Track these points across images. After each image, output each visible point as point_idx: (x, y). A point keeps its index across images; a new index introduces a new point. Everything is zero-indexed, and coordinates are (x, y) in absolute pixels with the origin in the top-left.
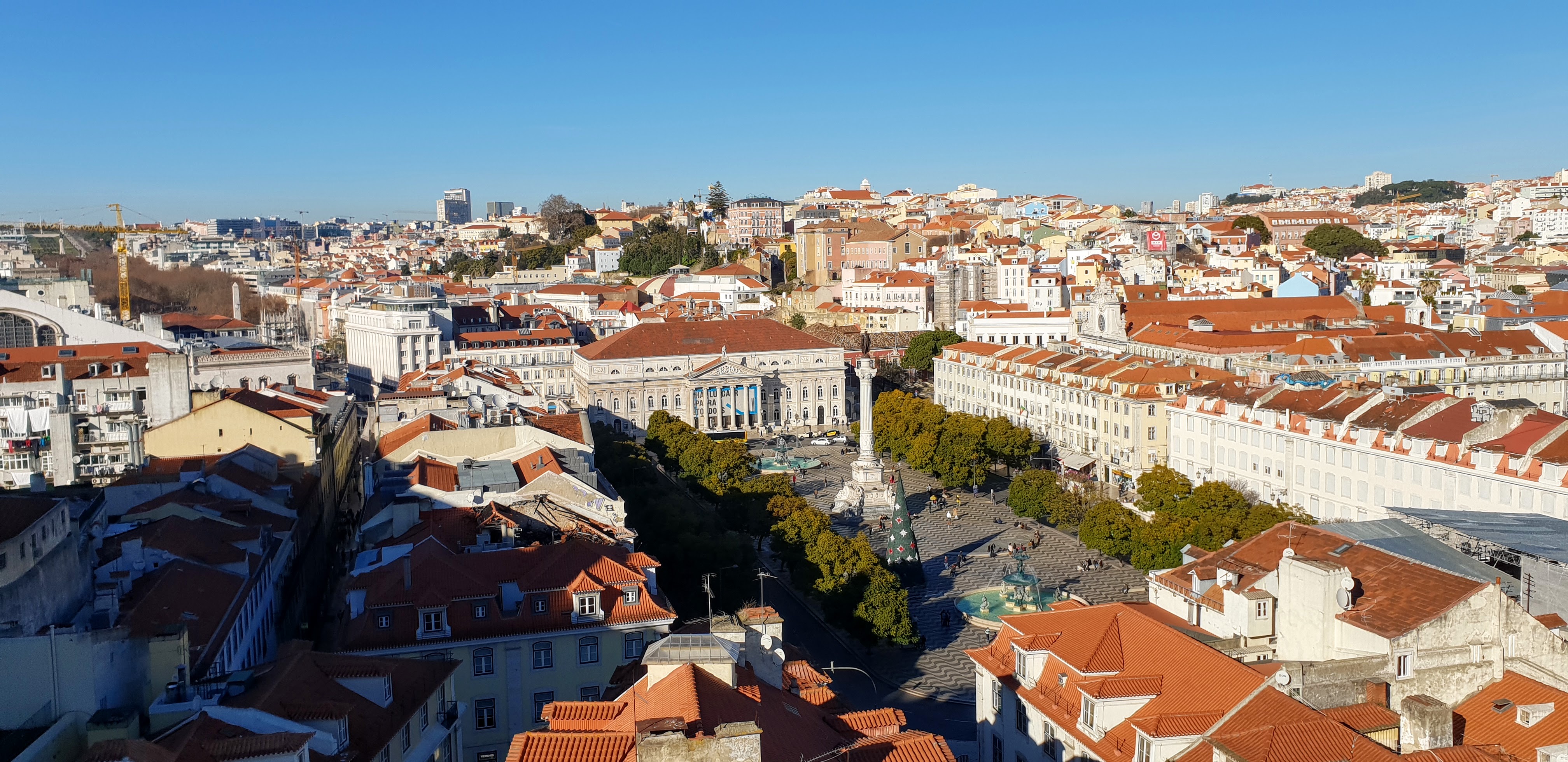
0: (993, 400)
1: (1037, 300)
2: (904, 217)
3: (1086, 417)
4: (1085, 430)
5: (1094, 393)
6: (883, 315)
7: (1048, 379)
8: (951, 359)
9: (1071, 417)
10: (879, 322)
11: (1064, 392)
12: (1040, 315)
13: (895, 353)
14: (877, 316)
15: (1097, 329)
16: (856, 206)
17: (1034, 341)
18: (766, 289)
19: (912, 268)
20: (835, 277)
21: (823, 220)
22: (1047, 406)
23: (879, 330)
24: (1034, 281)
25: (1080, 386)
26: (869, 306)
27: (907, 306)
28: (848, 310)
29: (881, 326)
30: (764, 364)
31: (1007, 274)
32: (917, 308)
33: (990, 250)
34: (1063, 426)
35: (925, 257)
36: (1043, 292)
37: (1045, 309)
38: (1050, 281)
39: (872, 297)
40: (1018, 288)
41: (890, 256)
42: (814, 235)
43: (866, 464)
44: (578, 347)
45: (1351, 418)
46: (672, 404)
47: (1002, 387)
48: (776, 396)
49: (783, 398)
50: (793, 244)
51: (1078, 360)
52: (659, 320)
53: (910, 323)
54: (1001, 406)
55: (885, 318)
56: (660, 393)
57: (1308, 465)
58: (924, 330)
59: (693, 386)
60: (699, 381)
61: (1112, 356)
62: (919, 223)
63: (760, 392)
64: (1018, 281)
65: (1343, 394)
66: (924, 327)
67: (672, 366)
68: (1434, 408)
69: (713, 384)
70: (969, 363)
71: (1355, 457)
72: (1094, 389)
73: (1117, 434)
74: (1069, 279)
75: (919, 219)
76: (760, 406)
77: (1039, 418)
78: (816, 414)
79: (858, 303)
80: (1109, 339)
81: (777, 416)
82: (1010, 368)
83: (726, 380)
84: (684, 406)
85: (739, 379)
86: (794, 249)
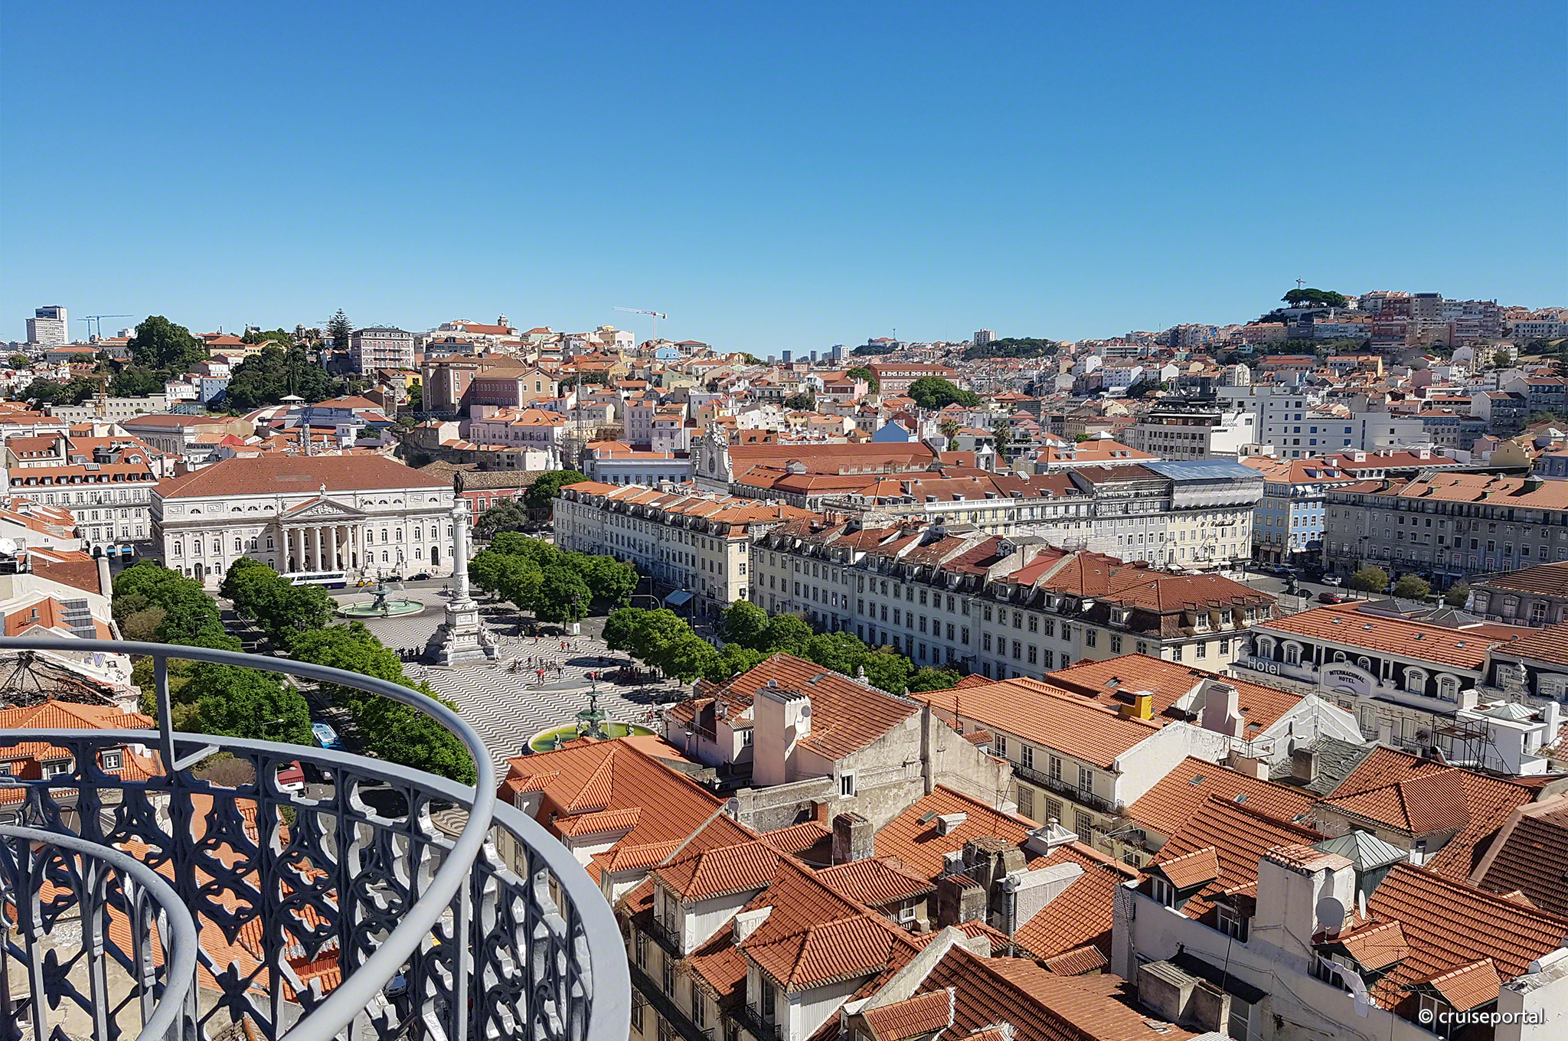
0: (606, 539)
1: (661, 442)
3: (687, 555)
4: (686, 567)
6: (510, 454)
7: (654, 519)
8: (568, 499)
9: (674, 555)
10: (506, 461)
11: (668, 532)
15: (708, 470)
16: (493, 342)
20: (464, 413)
22: (653, 545)
24: (657, 424)
25: (681, 525)
29: (509, 464)
30: (371, 503)
31: (633, 416)
32: (545, 447)
35: (556, 395)
36: (666, 435)
38: (672, 424)
40: (644, 430)
41: (520, 394)
42: (442, 369)
43: (458, 607)
44: (156, 484)
45: (902, 553)
46: (262, 547)
47: (614, 527)
48: (385, 537)
49: (392, 539)
50: (420, 377)
51: (682, 500)
52: (254, 455)
53: (537, 461)
54: (614, 545)
55: (512, 456)
56: (247, 535)
57: (867, 596)
58: (552, 469)
59: (286, 528)
60: (293, 522)
61: (713, 497)
62: (554, 362)
63: (366, 533)
64: (644, 424)
65: (899, 532)
66: (552, 467)
67: (262, 505)
68: (968, 545)
69: (311, 525)
70: (585, 503)
71: (903, 588)
72: (694, 527)
73: (712, 570)
74: (691, 422)
75: (555, 358)
76: (366, 548)
77: (647, 556)
78: (428, 554)
79: (486, 440)
80: (719, 480)
81: (386, 558)
82: (621, 508)
83: (325, 520)
84: (276, 549)
85: (341, 519)
86: (421, 384)
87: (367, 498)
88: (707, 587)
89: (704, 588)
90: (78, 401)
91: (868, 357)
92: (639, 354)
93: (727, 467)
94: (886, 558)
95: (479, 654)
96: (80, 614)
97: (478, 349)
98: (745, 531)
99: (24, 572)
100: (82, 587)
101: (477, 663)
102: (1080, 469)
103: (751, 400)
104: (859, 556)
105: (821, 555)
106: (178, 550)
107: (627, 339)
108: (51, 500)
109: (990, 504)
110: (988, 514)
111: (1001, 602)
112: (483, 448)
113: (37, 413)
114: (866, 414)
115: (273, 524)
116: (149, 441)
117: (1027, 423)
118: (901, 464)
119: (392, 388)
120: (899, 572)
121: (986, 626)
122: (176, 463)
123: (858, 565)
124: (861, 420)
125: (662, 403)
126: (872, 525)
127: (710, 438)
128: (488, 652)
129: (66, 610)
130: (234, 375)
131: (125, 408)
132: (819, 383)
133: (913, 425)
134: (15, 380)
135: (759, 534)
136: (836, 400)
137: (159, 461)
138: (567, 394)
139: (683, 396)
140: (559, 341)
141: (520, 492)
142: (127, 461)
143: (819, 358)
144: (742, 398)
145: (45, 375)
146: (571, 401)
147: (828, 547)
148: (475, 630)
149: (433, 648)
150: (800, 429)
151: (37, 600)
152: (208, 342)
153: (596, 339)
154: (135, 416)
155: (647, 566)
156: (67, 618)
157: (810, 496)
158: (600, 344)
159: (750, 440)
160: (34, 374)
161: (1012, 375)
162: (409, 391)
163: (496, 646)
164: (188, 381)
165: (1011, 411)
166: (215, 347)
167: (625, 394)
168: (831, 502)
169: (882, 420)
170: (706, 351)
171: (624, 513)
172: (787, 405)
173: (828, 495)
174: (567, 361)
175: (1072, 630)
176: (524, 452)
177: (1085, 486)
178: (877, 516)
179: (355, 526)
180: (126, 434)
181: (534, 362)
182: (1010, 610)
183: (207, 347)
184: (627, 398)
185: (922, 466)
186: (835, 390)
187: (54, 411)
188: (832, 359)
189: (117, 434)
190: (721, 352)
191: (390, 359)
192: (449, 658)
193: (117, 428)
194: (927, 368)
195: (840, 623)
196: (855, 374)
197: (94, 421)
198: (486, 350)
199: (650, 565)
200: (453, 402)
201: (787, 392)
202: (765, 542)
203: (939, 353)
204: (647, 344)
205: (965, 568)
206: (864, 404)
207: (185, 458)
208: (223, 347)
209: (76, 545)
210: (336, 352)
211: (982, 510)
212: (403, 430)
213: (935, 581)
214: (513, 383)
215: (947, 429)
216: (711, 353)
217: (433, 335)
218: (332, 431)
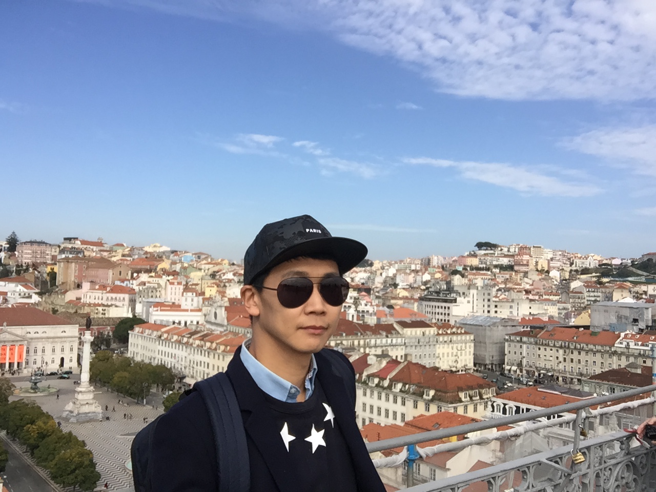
0: (159, 354)
1: (186, 303)
2: (119, 257)
3: (204, 363)
5: (209, 350)
6: (104, 308)
7: (187, 343)
8: (138, 332)
9: (197, 363)
10: (102, 312)
11: (194, 350)
12: (187, 310)
13: (109, 328)
14: (100, 309)
15: (213, 318)
16: (94, 250)
17: (183, 324)
18: (37, 291)
19: (122, 284)
20: (79, 286)
21: (74, 255)
22: (186, 357)
23: (101, 316)
24: (185, 293)
25: (202, 347)
26: (97, 303)
27: (118, 303)
28: (84, 305)
29: (102, 314)
30: (30, 333)
31: (172, 289)
32: (123, 305)
33: (164, 277)
34: (193, 368)
35: (130, 278)
36: (189, 300)
37: (190, 308)
38: (193, 294)
39: (99, 299)
43: (83, 390)
47: (164, 347)
48: (36, 351)
49: (39, 353)
50: (56, 267)
54: (163, 357)
66: (126, 315)
68: (353, 358)
74: (202, 293)
75: (128, 259)
77: (182, 363)
78: (59, 362)
79: (91, 301)
80: (219, 323)
83: (5, 342)
86: (56, 270)
87: (28, 330)
110: (356, 343)
111: (372, 387)
121: (364, 399)
138: (136, 278)
148: (92, 402)
153: (150, 250)
158: (152, 252)
159: (234, 303)
162: (48, 274)
175: (406, 400)
182: (376, 391)
200: (73, 280)
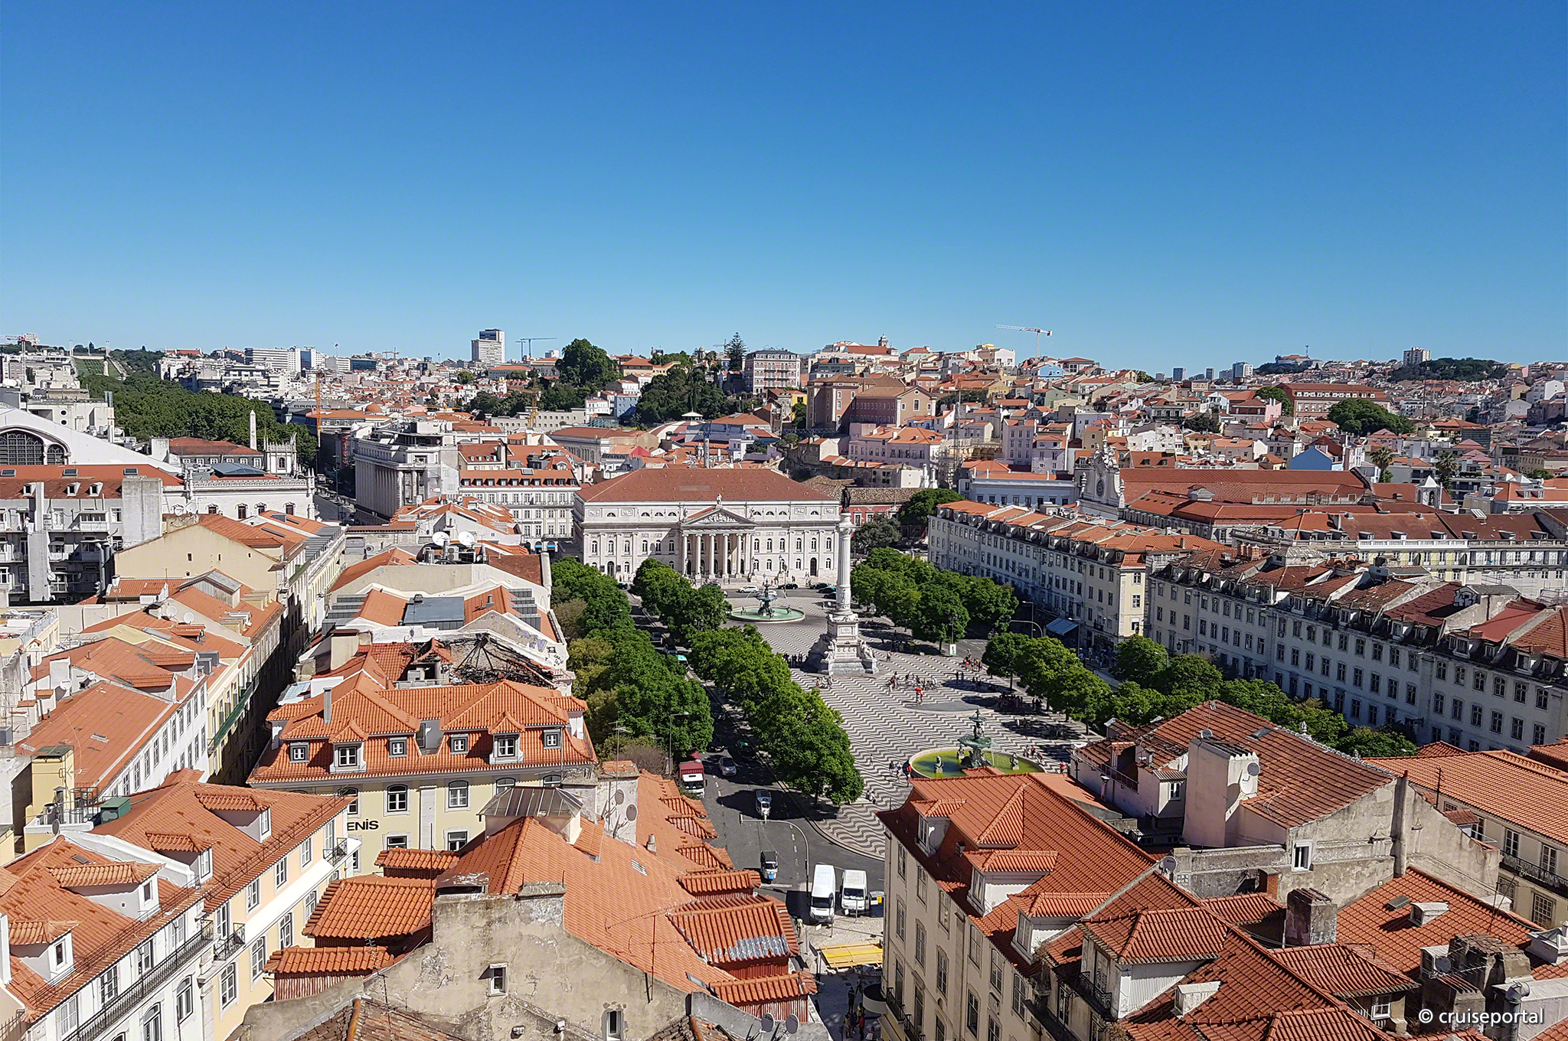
0: (983, 561)
1: (1042, 462)
3: (1072, 582)
4: (1071, 595)
5: (1080, 558)
6: (886, 471)
7: (1037, 541)
8: (945, 518)
9: (1057, 581)
12: (1042, 477)
16: (873, 362)
20: (844, 430)
22: (1034, 569)
24: (1038, 444)
25: (1067, 550)
29: (884, 481)
30: (759, 513)
31: (1013, 435)
34: (1050, 590)
35: (933, 413)
36: (1048, 456)
38: (1055, 444)
39: (877, 452)
40: (1023, 450)
41: (899, 412)
42: (826, 388)
43: (840, 619)
44: (579, 489)
45: (1335, 596)
46: (665, 550)
47: (992, 548)
48: (770, 546)
49: (776, 549)
50: (805, 397)
51: (1068, 524)
52: (660, 466)
53: (913, 479)
54: (991, 567)
55: (888, 473)
56: (654, 538)
57: (1290, 641)
58: (926, 487)
59: (686, 533)
60: (692, 528)
61: (1103, 522)
62: (932, 381)
63: (754, 541)
64: (1024, 443)
65: (1329, 572)
66: (927, 484)
67: (666, 512)
68: (1418, 590)
69: (707, 532)
70: (962, 522)
71: (1335, 636)
72: (1081, 553)
73: (1100, 600)
74: (1076, 442)
75: (933, 377)
76: (753, 555)
77: (1027, 580)
78: (808, 566)
79: (863, 457)
80: (1107, 504)
81: (769, 566)
82: (1001, 529)
83: (719, 528)
84: (677, 552)
85: (733, 528)
86: (805, 402)
87: (756, 509)
88: (1095, 617)
89: (1090, 619)
90: (513, 413)
91: (1275, 376)
92: (1020, 372)
93: (1118, 490)
94: (1315, 600)
95: (858, 666)
96: (526, 602)
97: (859, 369)
98: (1141, 561)
99: (481, 562)
100: (527, 578)
101: (855, 675)
102: (1548, 509)
103: (1145, 420)
104: (1281, 596)
105: (1234, 592)
106: (595, 549)
107: (1007, 357)
108: (492, 500)
109: (1436, 545)
110: (1434, 557)
111: (1459, 659)
112: (861, 464)
113: (482, 422)
114: (1280, 438)
115: (675, 529)
116: (571, 450)
117: (1473, 455)
118: (1327, 495)
119: (779, 406)
120: (1331, 616)
121: (1439, 685)
122: (594, 471)
123: (1280, 606)
124: (1273, 444)
125: (1044, 422)
126: (1298, 562)
127: (1100, 459)
128: (867, 665)
129: (515, 598)
130: (643, 394)
131: (552, 420)
132: (1224, 403)
133: (1337, 452)
134: (462, 393)
135: (1159, 564)
136: (1243, 422)
137: (580, 468)
138: (945, 413)
139: (1069, 415)
140: (938, 360)
141: (895, 509)
142: (555, 467)
143: (1216, 377)
144: (1134, 418)
145: (486, 389)
146: (949, 419)
147: (1243, 584)
148: (855, 642)
149: (814, 657)
150: (1202, 452)
151: (490, 588)
152: (622, 363)
153: (974, 357)
154: (559, 428)
155: (1026, 590)
156: (516, 606)
157: (1216, 526)
158: (979, 362)
159: (1143, 463)
160: (477, 388)
161: (1450, 399)
162: (794, 409)
163: (874, 660)
164: (604, 397)
165: (1453, 440)
166: (628, 367)
167: (1005, 413)
168: (1242, 534)
169: (1300, 445)
170: (1093, 369)
171: (1004, 534)
172: (1186, 426)
173: (1239, 526)
174: (946, 380)
175: (1550, 697)
176: (900, 470)
177: (1556, 530)
178: (1303, 552)
179: (745, 535)
180: (553, 443)
181: (912, 381)
182: (1471, 670)
183: (621, 367)
184: (1007, 417)
185: (1352, 498)
186: (1242, 411)
187: (494, 421)
188: (1235, 376)
189: (546, 443)
190: (1111, 368)
191: (778, 379)
192: (830, 668)
193: (546, 438)
194: (1352, 389)
195: (1254, 669)
196: (1266, 393)
197: (527, 432)
198: (867, 369)
199: (1030, 590)
200: (834, 420)
201: (1186, 412)
202: (1166, 574)
203: (1360, 373)
204: (1029, 362)
205: (1414, 617)
206: (1278, 427)
207: (602, 467)
208: (635, 367)
209: (516, 540)
210: (731, 372)
211: (1428, 552)
212: (788, 446)
213: (1375, 629)
214: (893, 402)
215: (1379, 458)
216: (1099, 371)
217: (818, 356)
218: (725, 446)
